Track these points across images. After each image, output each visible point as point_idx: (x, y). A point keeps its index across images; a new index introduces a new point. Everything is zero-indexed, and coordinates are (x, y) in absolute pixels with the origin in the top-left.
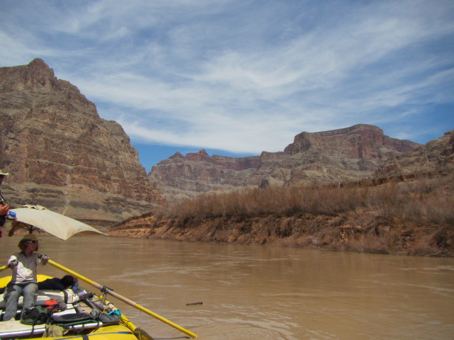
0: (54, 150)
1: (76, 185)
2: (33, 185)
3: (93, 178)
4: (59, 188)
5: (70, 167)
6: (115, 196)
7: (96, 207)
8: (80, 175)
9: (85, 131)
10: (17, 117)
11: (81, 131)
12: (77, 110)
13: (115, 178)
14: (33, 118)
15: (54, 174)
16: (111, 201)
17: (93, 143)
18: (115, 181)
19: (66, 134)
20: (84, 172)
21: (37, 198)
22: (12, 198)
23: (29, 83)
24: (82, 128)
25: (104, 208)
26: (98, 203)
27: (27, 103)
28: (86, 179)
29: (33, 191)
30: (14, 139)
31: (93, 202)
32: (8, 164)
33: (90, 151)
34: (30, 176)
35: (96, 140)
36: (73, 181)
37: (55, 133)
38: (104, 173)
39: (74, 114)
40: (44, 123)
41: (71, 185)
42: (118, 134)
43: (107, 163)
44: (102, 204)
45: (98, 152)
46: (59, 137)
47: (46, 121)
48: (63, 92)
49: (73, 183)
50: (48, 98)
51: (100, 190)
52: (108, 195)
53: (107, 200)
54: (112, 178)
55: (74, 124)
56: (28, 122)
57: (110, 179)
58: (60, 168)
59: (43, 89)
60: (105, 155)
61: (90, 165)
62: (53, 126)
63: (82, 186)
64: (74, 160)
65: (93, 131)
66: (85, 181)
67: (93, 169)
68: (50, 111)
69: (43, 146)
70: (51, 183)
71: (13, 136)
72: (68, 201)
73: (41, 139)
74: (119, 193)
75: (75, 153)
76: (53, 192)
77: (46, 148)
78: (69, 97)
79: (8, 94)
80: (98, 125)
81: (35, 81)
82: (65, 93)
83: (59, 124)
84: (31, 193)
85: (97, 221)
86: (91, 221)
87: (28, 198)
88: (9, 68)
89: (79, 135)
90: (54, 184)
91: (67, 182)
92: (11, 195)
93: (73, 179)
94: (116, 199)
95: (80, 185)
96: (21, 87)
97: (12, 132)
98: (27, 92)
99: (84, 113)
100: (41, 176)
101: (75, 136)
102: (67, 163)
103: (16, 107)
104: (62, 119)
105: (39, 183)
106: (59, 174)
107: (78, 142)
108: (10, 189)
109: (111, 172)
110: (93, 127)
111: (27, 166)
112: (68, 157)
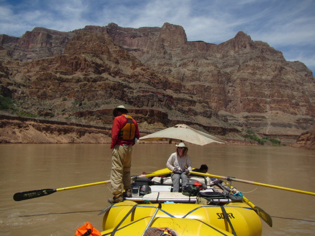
0: (256, 90)
1: (273, 111)
2: (246, 114)
3: (285, 106)
4: (262, 115)
5: (268, 100)
6: (304, 117)
7: (290, 126)
8: (276, 104)
9: (276, 73)
10: (232, 73)
11: (273, 73)
12: (269, 60)
13: (303, 104)
14: (241, 71)
15: (258, 105)
16: (301, 121)
17: (283, 81)
18: (302, 106)
19: (264, 77)
20: (278, 102)
21: (249, 122)
22: (235, 123)
23: (237, 49)
24: (274, 71)
25: (296, 126)
26: (291, 123)
27: (237, 63)
28: (280, 107)
29: (246, 117)
30: (231, 86)
31: (287, 122)
32: (231, 102)
33: (281, 86)
34: (244, 108)
35: (285, 78)
36: (271, 109)
37: (256, 78)
38: (294, 101)
39: (267, 63)
40: (248, 73)
41: (270, 112)
42: (301, 71)
43: (295, 93)
44: (294, 124)
45: (287, 86)
46: (259, 80)
47: (249, 71)
48: (258, 49)
49: (271, 110)
50: (249, 55)
51: (292, 114)
52: (298, 116)
53: (298, 120)
54: (300, 104)
55: (267, 69)
56: (238, 74)
57: (298, 105)
58: (261, 101)
59: (245, 50)
60: (293, 87)
61: (282, 96)
62: (254, 74)
63: (278, 111)
64: (270, 95)
65: (282, 72)
66: (280, 108)
67: (285, 99)
68: (251, 64)
69: (249, 88)
70: (257, 111)
71: (231, 84)
72: (269, 123)
73: (247, 84)
74: (307, 114)
75: (270, 89)
76: (259, 117)
77: (251, 89)
78: (262, 52)
79: (226, 59)
80: (285, 67)
81: (240, 47)
82: (259, 50)
83: (257, 71)
84: (246, 119)
85: (291, 136)
86: (287, 136)
87: (244, 122)
88: (224, 43)
89: (272, 77)
90: (259, 112)
91: (267, 110)
92: (234, 121)
93: (271, 107)
94: (305, 119)
95: (276, 111)
96: (232, 53)
97: (230, 82)
98: (236, 55)
99: (274, 61)
100: (250, 107)
101: (269, 78)
102: (266, 97)
103: (231, 66)
104: (259, 68)
105: (249, 112)
106: (261, 105)
107: (272, 81)
108: (233, 117)
109: (299, 100)
110: (281, 69)
111: (241, 102)
112: (266, 93)
